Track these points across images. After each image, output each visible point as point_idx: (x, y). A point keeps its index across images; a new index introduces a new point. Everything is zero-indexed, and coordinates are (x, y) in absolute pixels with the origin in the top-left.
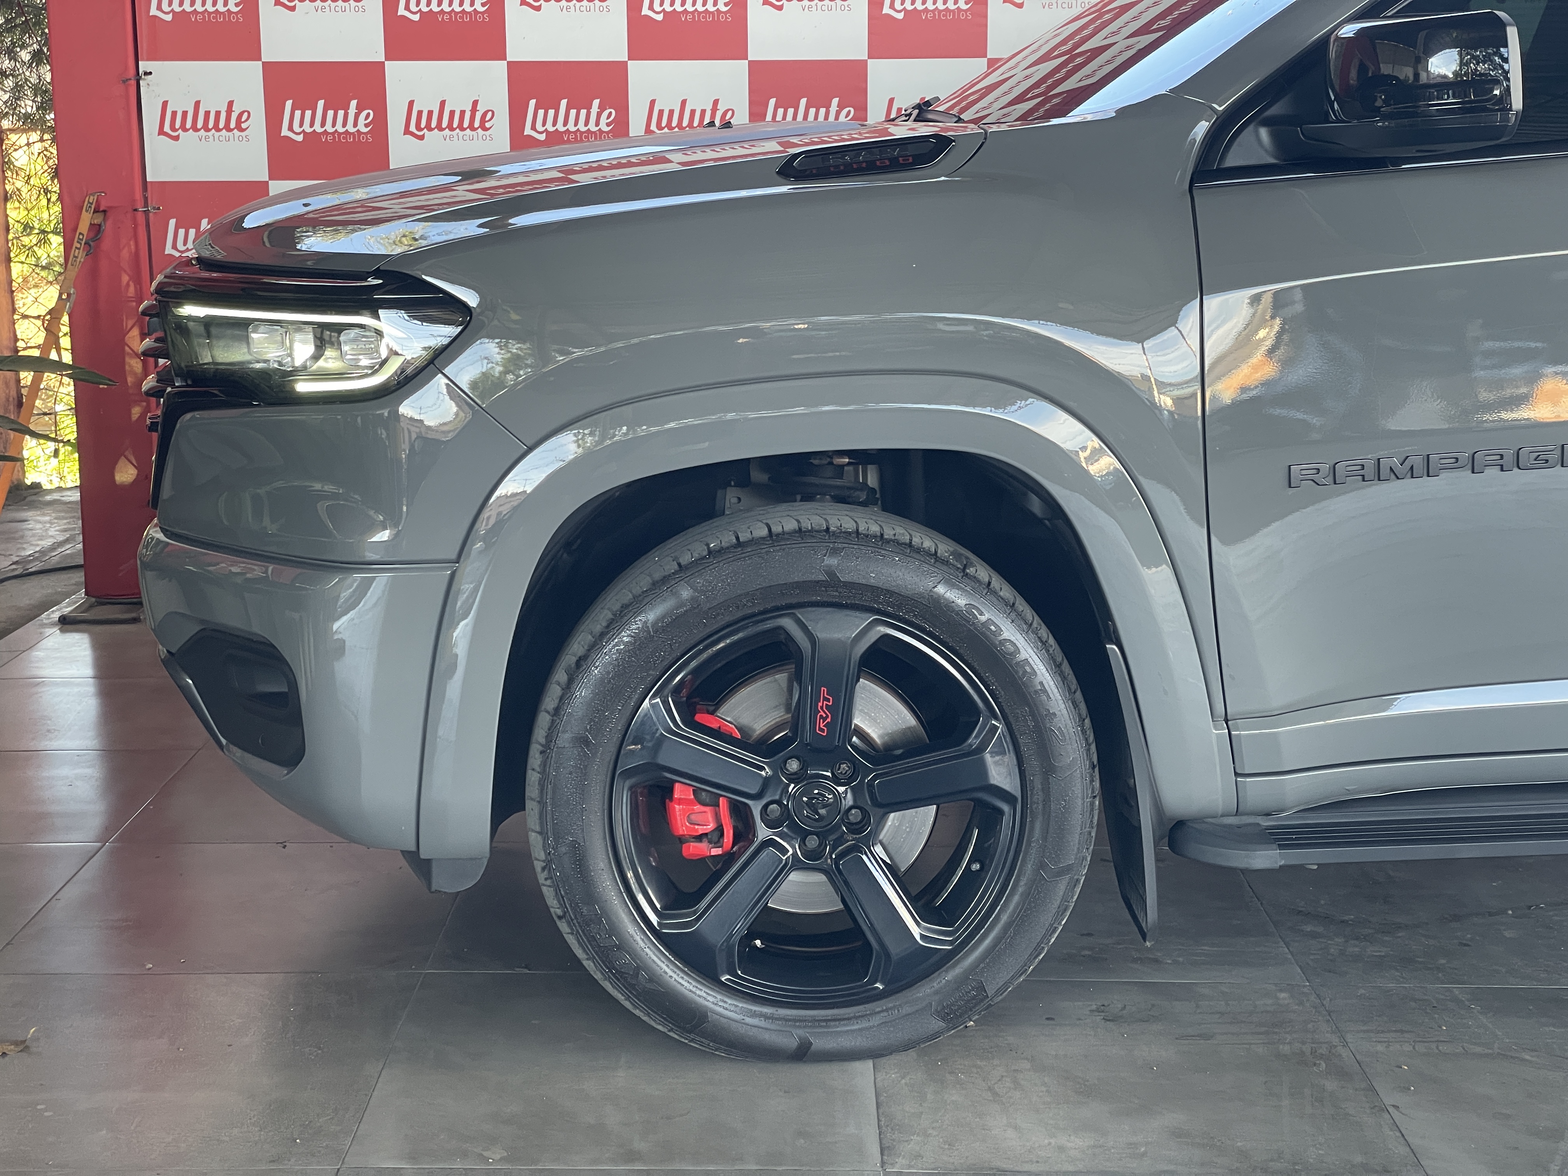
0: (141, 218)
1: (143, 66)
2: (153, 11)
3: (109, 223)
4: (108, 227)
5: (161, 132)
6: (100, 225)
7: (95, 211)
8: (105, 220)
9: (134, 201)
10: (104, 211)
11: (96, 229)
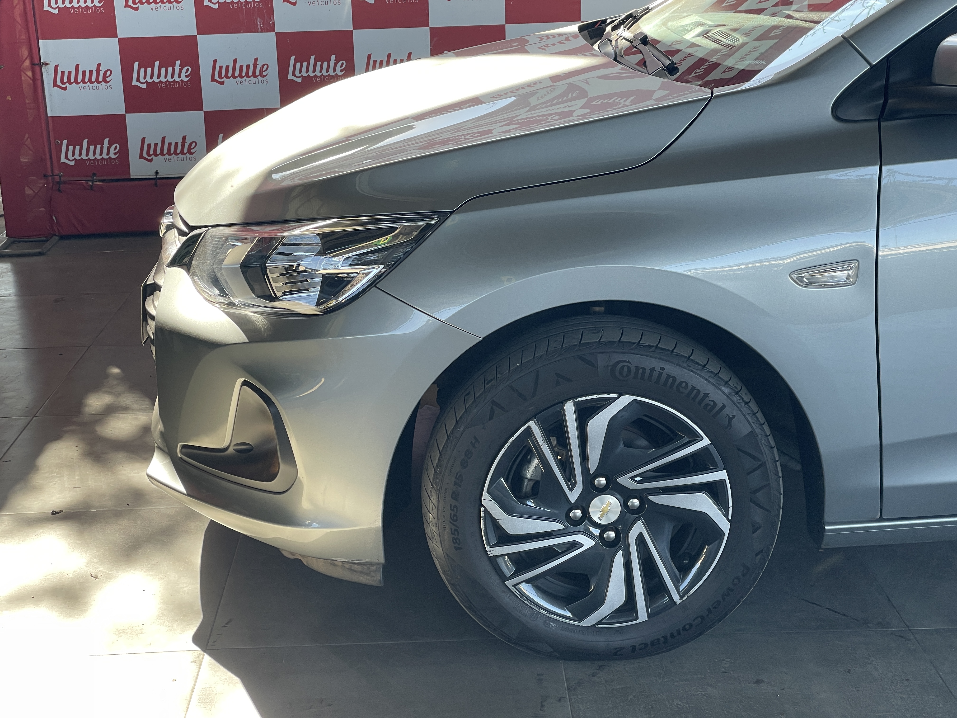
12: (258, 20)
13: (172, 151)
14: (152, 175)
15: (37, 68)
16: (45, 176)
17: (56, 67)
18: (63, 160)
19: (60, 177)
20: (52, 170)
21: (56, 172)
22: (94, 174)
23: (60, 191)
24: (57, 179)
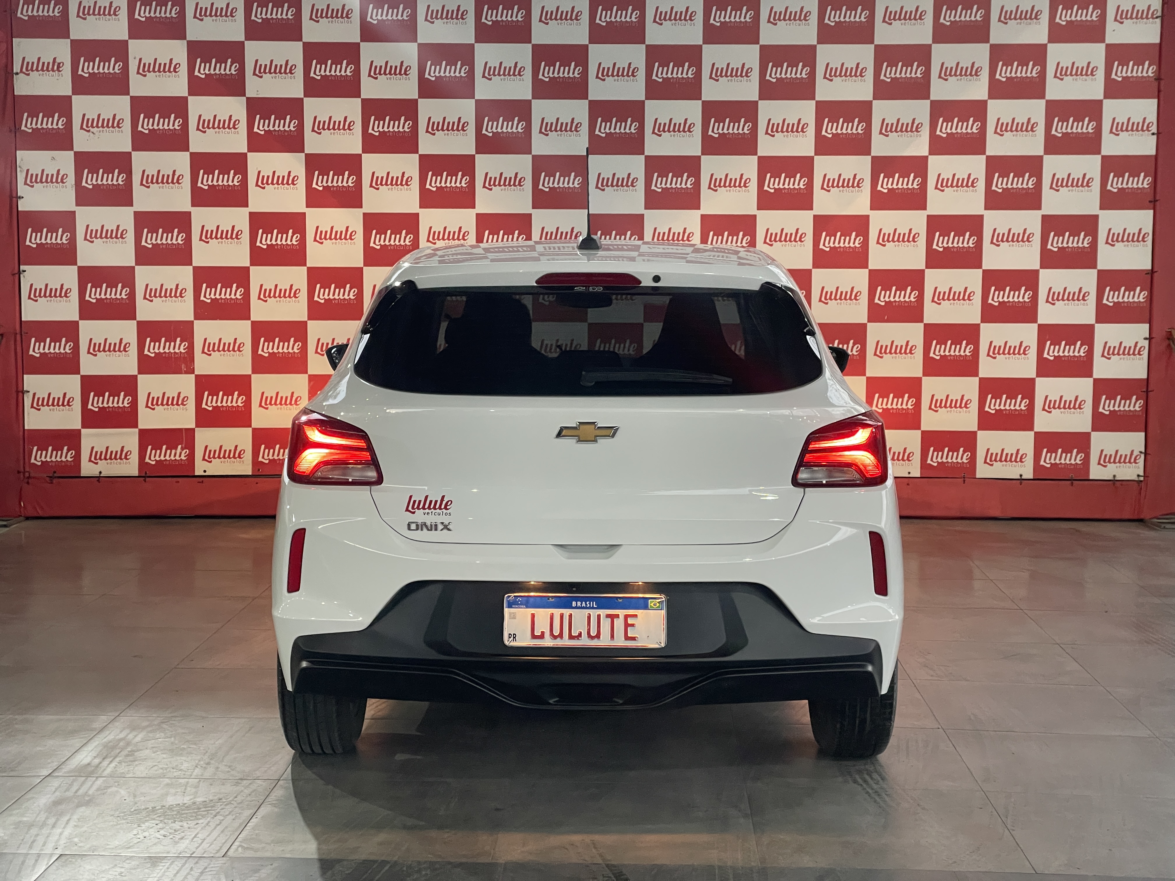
0: (18, 337)
1: (22, 268)
2: (28, 243)
3: (4, 339)
4: (3, 342)
5: (29, 298)
9: (15, 330)
10: (2, 335)
12: (183, 366)
13: (113, 457)
14: (96, 474)
15: (21, 394)
16: (19, 472)
17: (34, 394)
18: (33, 461)
19: (29, 473)
20: (24, 468)
21: (27, 469)
22: (55, 472)
23: (28, 483)
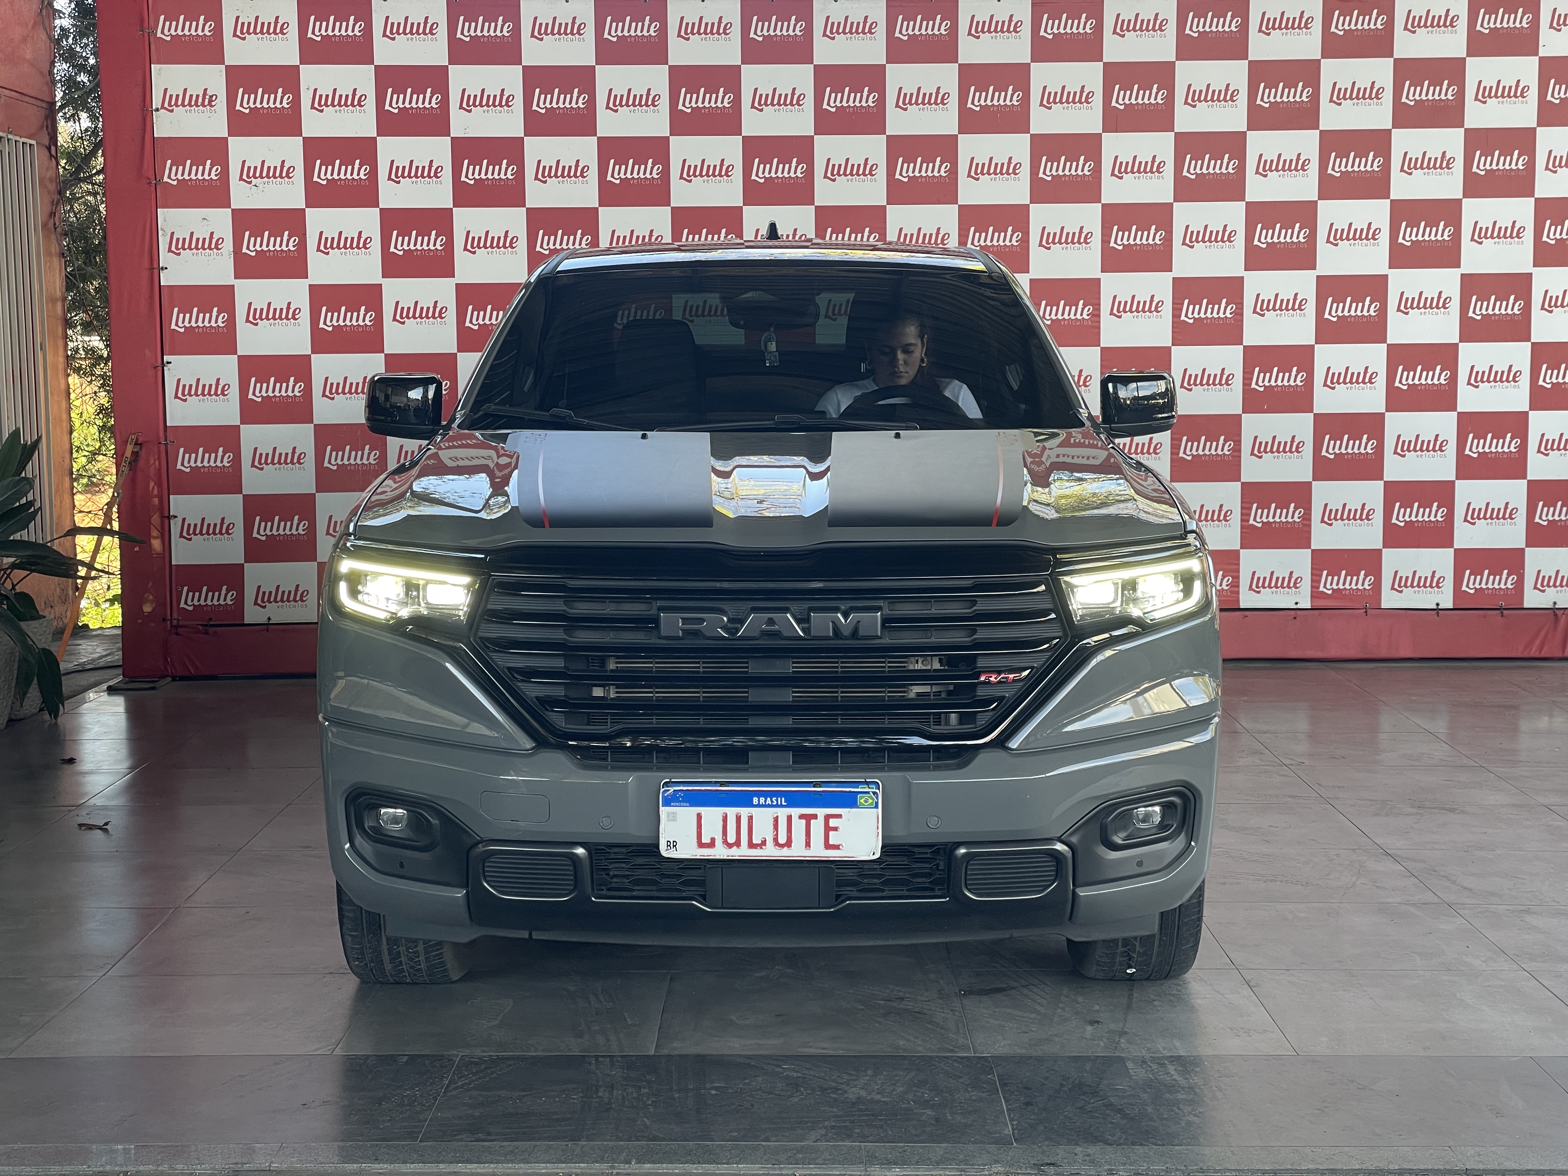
0: (163, 448)
1: (166, 358)
2: (173, 327)
3: (144, 450)
4: (143, 454)
5: (176, 397)
6: (137, 452)
7: (136, 444)
8: (141, 449)
9: (159, 438)
10: (141, 444)
11: (135, 454)
13: (285, 599)
14: (264, 620)
15: (166, 521)
16: (164, 620)
17: (184, 520)
18: (182, 605)
19: (178, 621)
20: (171, 614)
21: (175, 616)
22: (211, 619)
23: (177, 634)
24: (175, 622)
